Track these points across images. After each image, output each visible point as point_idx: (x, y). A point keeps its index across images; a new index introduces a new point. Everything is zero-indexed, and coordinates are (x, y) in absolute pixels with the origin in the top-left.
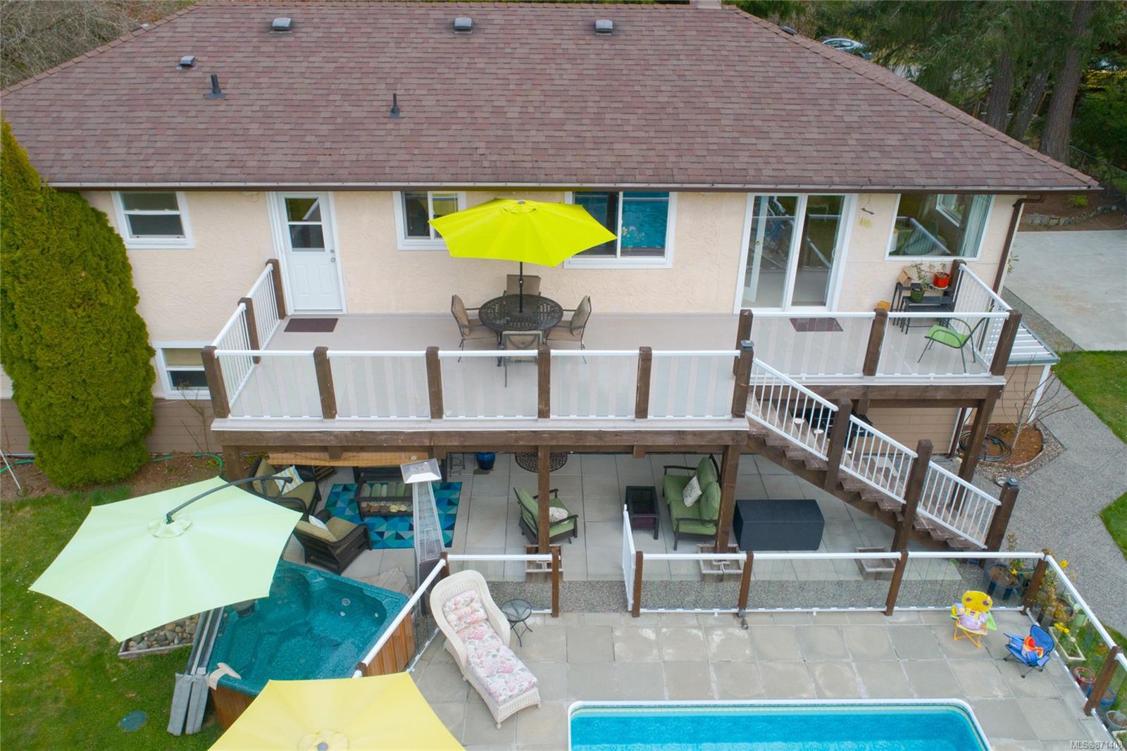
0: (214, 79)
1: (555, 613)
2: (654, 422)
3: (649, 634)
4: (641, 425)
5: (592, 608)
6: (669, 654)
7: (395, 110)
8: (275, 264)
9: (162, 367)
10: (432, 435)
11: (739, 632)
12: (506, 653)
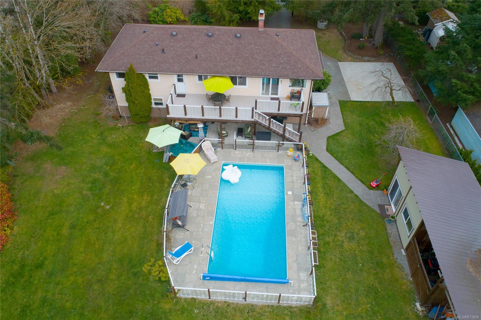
0: (163, 49)
1: (222, 149)
2: (238, 119)
3: (237, 153)
4: (236, 119)
5: (229, 148)
6: (240, 156)
7: (196, 57)
8: (175, 85)
9: (153, 102)
10: (202, 119)
11: (252, 153)
12: (213, 154)
